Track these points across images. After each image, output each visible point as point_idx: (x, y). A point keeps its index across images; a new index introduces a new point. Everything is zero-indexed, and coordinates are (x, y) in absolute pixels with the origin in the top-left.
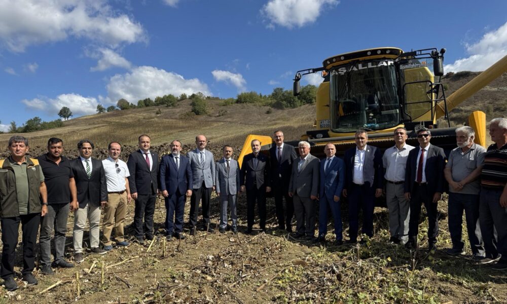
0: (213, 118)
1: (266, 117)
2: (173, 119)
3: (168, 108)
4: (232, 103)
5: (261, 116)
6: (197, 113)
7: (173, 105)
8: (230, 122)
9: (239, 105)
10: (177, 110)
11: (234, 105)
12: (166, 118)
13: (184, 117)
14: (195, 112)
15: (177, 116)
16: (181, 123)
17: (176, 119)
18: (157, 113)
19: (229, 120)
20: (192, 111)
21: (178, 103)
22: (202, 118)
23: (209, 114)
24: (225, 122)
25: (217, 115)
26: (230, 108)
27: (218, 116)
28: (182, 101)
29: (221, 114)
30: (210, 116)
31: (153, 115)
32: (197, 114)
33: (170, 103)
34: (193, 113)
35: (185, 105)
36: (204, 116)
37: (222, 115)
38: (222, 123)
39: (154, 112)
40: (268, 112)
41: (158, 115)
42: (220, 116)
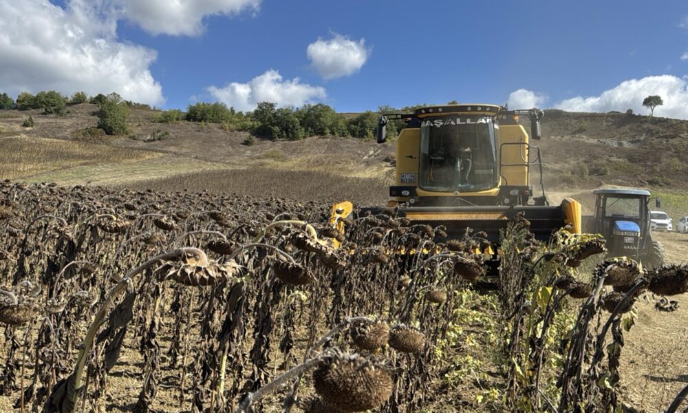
0: (141, 144)
1: (242, 150)
2: (58, 138)
3: (47, 117)
4: (178, 119)
5: (233, 148)
6: (109, 131)
7: (57, 111)
8: (175, 153)
9: (192, 124)
10: (67, 122)
11: (181, 123)
12: (44, 136)
13: (83, 136)
14: (105, 130)
15: (68, 133)
16: (77, 148)
17: (65, 138)
18: (26, 125)
19: (173, 149)
20: (98, 128)
21: (69, 108)
22: (118, 141)
23: (131, 134)
24: (166, 152)
25: (148, 138)
26: (173, 128)
27: (149, 141)
28: (77, 106)
29: (156, 138)
30: (134, 138)
31: (18, 127)
32: (107, 133)
33: (52, 108)
34: (101, 130)
35: (82, 113)
36: (123, 139)
37: (159, 139)
38: (161, 154)
39: (18, 122)
40: (247, 143)
41: (28, 129)
42: (154, 140)
